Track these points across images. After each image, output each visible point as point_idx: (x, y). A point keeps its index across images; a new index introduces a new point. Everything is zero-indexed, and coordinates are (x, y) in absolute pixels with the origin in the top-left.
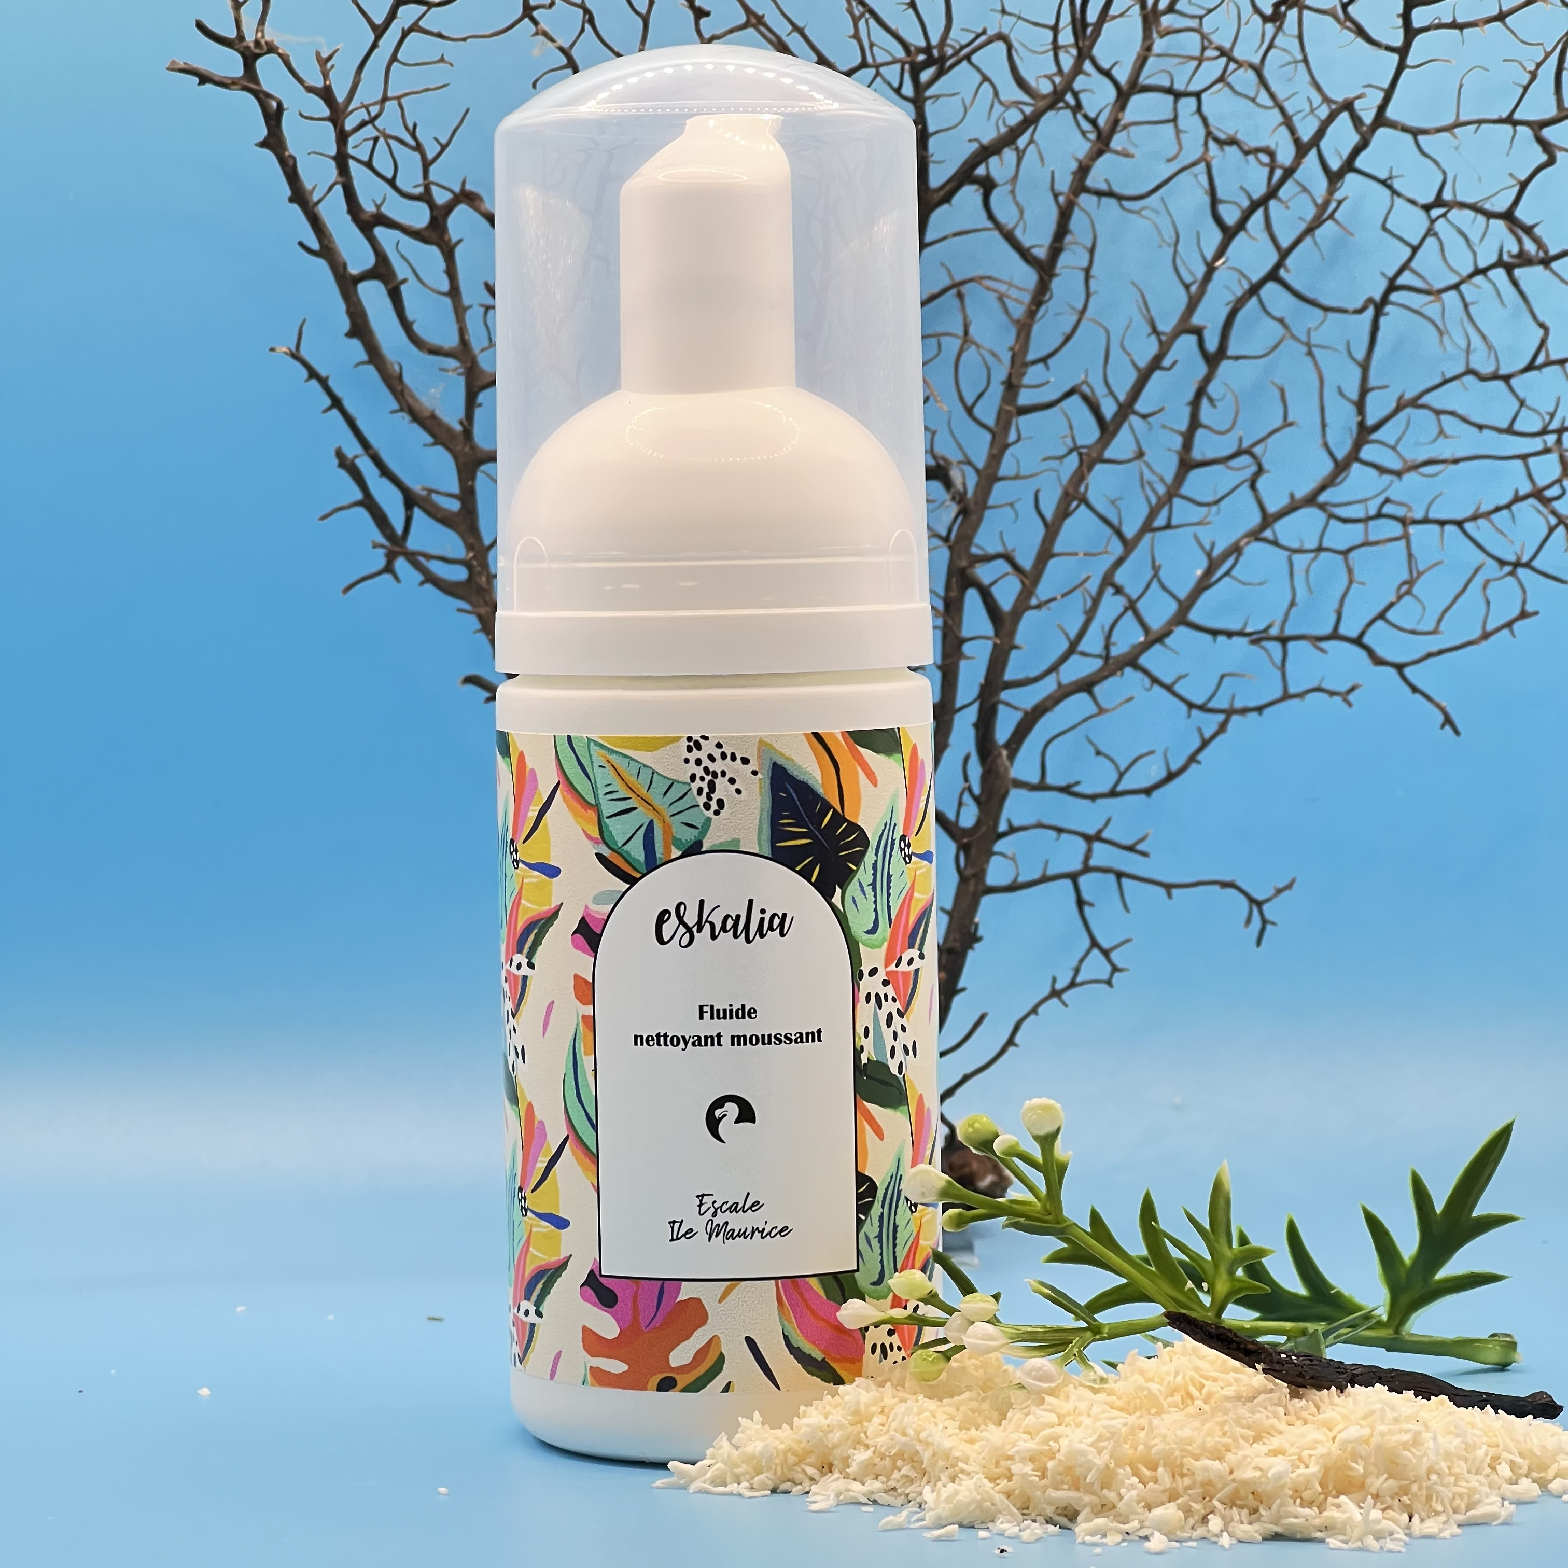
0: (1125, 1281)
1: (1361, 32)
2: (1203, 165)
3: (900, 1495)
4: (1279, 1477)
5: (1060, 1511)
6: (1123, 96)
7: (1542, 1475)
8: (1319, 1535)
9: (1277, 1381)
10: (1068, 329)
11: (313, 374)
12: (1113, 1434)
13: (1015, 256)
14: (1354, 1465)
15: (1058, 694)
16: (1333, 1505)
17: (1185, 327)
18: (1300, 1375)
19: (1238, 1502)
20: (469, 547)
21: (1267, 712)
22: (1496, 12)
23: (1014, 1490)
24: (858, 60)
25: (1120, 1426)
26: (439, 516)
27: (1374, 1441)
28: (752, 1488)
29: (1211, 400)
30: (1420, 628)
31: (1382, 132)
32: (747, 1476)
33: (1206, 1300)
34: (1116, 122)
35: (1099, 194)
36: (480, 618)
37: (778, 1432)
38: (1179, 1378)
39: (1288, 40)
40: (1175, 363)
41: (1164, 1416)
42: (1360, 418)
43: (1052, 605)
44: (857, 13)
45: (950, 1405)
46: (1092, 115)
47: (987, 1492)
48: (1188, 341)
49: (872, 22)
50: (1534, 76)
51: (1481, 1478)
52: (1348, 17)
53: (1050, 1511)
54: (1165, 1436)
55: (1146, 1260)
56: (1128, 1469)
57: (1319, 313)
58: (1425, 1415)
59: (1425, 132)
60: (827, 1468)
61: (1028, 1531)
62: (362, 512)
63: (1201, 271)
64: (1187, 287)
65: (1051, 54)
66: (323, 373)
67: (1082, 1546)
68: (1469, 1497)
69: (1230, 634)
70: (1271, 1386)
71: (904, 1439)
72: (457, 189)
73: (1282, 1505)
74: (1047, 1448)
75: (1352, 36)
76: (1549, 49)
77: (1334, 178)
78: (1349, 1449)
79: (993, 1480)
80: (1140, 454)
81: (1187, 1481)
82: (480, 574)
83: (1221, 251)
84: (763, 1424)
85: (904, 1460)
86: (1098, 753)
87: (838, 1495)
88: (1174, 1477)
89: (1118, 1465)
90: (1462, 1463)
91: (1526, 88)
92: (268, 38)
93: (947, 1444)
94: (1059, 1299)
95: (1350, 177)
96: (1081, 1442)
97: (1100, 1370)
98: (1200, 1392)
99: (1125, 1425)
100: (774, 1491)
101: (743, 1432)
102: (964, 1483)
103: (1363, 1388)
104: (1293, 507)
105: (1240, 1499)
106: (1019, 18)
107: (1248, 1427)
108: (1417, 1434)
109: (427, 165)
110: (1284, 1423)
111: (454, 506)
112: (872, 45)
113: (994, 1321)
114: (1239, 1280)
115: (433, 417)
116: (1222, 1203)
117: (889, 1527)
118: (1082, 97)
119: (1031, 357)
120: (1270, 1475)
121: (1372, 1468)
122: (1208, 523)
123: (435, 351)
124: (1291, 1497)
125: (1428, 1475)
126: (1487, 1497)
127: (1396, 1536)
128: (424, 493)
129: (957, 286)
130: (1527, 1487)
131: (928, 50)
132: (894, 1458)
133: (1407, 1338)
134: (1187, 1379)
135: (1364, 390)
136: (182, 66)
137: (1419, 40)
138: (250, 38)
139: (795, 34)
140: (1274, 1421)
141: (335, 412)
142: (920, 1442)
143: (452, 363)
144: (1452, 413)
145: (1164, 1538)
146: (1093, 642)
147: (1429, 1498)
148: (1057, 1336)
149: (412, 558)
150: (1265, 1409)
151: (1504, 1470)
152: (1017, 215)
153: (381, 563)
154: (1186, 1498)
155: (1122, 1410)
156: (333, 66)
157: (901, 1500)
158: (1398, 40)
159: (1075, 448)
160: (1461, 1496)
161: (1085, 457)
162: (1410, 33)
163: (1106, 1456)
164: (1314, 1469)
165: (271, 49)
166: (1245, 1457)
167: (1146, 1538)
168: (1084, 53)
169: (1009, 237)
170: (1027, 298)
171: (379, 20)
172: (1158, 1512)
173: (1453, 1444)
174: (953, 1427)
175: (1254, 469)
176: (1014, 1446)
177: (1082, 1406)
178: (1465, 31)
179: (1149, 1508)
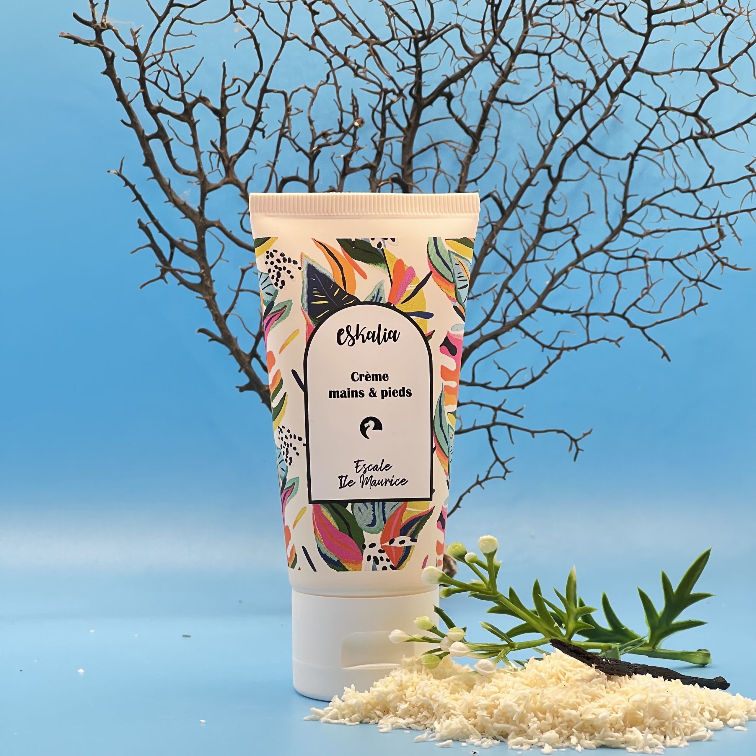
0: (525, 622)
1: (628, 26)
2: (552, 89)
3: (422, 725)
4: (604, 718)
5: (499, 733)
6: (514, 55)
7: (724, 717)
8: (623, 746)
9: (602, 673)
10: (487, 166)
11: (127, 183)
12: (525, 697)
13: (462, 131)
14: (639, 712)
15: (481, 340)
16: (629, 731)
17: (543, 165)
18: (612, 669)
19: (584, 730)
20: (202, 267)
21: (579, 349)
22: (692, 18)
23: (477, 723)
24: (390, 37)
25: (528, 693)
26: (187, 252)
27: (648, 701)
28: (350, 721)
29: (554, 200)
30: (652, 311)
31: (636, 73)
32: (349, 715)
33: (564, 632)
34: (511, 67)
35: (502, 101)
36: (207, 301)
37: (362, 694)
38: (554, 670)
39: (592, 29)
40: (538, 182)
41: (548, 688)
42: (624, 210)
43: (478, 298)
44: (390, 14)
45: (445, 682)
46: (500, 64)
47: (465, 725)
48: (544, 172)
49: (396, 18)
50: (709, 48)
51: (696, 718)
52: (622, 19)
53: (495, 733)
54: (549, 698)
55: (535, 612)
56: (533, 714)
57: (605, 159)
58: (670, 689)
59: (657, 74)
60: (386, 711)
61: (485, 743)
62: (150, 249)
63: (550, 138)
64: (543, 146)
65: (481, 34)
66: (133, 183)
67: (512, 751)
68: (692, 727)
69: (562, 312)
70: (598, 674)
71: (424, 698)
72: (198, 96)
73: (605, 731)
74: (493, 703)
75: (624, 28)
76: (716, 36)
77: (614, 95)
78: (636, 705)
79: (467, 718)
80: (521, 226)
81: (560, 720)
82: (207, 280)
83: (559, 130)
84: (356, 690)
85: (424, 708)
86: (499, 368)
87: (392, 724)
88: (554, 717)
89: (527, 712)
90: (688, 711)
91: (705, 54)
92: (107, 22)
93: (445, 701)
94: (495, 631)
95: (621, 95)
96: (510, 701)
97: (514, 665)
98: (564, 676)
99: (531, 693)
100: (361, 722)
101: (346, 694)
102: (453, 720)
103: (640, 675)
104: (592, 252)
105: (585, 728)
106: (466, 17)
107: (588, 694)
108: (668, 698)
109: (183, 84)
110: (605, 692)
111: (195, 247)
112: (396, 29)
113: (463, 641)
114: (580, 623)
115: (185, 204)
116: (572, 586)
117: (419, 741)
118: (495, 55)
119: (469, 179)
120: (600, 717)
121: (647, 714)
122: (553, 259)
123: (186, 173)
124: (609, 727)
125: (673, 716)
126: (700, 728)
127: (659, 746)
128: (180, 241)
129: (434, 145)
130: (717, 723)
131: (423, 32)
132: (419, 708)
133: (658, 651)
134: (558, 671)
135: (626, 197)
136: (66, 35)
137: (654, 30)
138: (99, 22)
139: (360, 24)
140: (600, 691)
141: (138, 201)
142: (432, 699)
143: (195, 179)
144: (668, 208)
145: (550, 747)
146: (497, 315)
147: (673, 728)
148: (493, 649)
149: (174, 272)
150: (596, 685)
151: (707, 715)
152: (463, 112)
153: (159, 274)
154: (559, 728)
155: (527, 685)
156: (139, 36)
157: (422, 727)
158: (644, 30)
159: (490, 222)
160: (688, 727)
161: (495, 227)
162: (651, 27)
163: (522, 707)
164: (620, 714)
165: (109, 27)
166: (588, 708)
167: (542, 747)
168: (497, 35)
169: (459, 122)
170: (467, 150)
171: (161, 14)
172: (547, 735)
173: (684, 702)
174: (447, 693)
175: (574, 233)
176: (478, 702)
177: (510, 683)
178: (677, 26)
179: (542, 732)
